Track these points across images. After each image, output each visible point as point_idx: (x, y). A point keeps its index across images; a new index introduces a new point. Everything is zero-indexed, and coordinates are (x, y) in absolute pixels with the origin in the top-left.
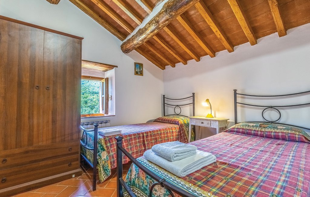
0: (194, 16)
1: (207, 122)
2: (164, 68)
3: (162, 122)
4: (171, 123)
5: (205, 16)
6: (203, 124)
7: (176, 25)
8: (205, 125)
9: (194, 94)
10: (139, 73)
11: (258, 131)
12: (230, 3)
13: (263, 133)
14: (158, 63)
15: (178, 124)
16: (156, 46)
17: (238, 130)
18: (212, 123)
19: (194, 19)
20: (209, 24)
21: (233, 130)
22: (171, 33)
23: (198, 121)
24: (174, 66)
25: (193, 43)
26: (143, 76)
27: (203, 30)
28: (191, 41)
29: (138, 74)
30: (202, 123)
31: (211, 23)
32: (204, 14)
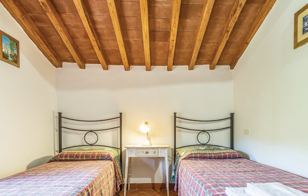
0: (160, 5)
1: (154, 150)
2: (58, 65)
3: (71, 160)
4: (94, 160)
5: (175, 15)
6: (147, 155)
7: (127, 3)
8: (151, 154)
9: (121, 114)
10: (10, 59)
11: (212, 154)
12: (205, 16)
13: (215, 155)
14: (52, 53)
15: (111, 159)
16: (64, 18)
17: (196, 155)
18: (160, 151)
19: (157, 10)
20: (172, 28)
21: (191, 156)
22: (115, 10)
23: (139, 150)
24: (82, 67)
25: (133, 42)
26: (19, 67)
27: (157, 31)
28: (133, 38)
29: (7, 59)
30: (147, 153)
31: (175, 27)
32: (176, 11)
